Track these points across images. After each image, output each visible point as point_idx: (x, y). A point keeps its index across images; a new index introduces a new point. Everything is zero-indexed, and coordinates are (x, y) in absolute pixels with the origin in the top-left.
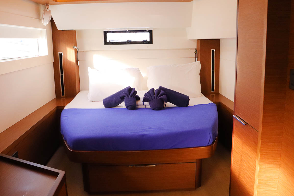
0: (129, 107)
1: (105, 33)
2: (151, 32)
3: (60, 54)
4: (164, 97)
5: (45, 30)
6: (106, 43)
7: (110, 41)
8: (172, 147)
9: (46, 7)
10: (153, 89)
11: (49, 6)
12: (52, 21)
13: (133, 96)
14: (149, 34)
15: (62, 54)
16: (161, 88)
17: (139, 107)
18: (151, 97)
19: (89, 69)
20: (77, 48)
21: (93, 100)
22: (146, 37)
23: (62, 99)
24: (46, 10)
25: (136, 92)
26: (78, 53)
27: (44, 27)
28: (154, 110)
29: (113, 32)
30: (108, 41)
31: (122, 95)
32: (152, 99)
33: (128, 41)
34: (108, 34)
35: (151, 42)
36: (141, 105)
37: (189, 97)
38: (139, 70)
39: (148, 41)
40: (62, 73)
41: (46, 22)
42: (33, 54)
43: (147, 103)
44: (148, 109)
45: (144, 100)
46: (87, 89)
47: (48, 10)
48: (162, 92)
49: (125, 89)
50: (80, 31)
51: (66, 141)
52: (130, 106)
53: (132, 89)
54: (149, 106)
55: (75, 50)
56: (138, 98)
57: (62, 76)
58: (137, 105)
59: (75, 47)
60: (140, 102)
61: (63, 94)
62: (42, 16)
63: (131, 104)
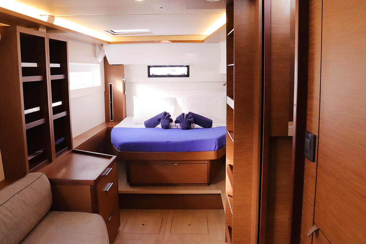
0: (163, 127)
1: (149, 67)
2: (188, 67)
3: (110, 85)
4: (192, 119)
5: (99, 65)
6: (149, 76)
7: (153, 74)
8: (188, 150)
9: (101, 47)
10: (184, 114)
11: (104, 46)
12: (105, 58)
13: (167, 119)
14: (186, 68)
15: (112, 85)
16: (190, 113)
17: (172, 127)
18: (181, 119)
19: (134, 97)
20: (124, 80)
21: (136, 123)
22: (184, 71)
23: (111, 123)
24: (101, 50)
25: (170, 116)
26: (126, 84)
27: (99, 63)
28: (183, 129)
29: (155, 66)
30: (151, 74)
31: (159, 117)
32: (182, 121)
33: (168, 74)
34: (151, 68)
35: (188, 76)
36: (173, 126)
37: (212, 121)
38: (175, 99)
39: (185, 74)
40: (111, 101)
41: (101, 59)
42: (89, 85)
43: (178, 125)
44: (179, 129)
45: (176, 122)
46: (132, 115)
47: (102, 50)
48: (190, 115)
49: (162, 113)
50: (127, 65)
51: (116, 147)
52: (165, 126)
53: (167, 113)
54: (180, 127)
55: (123, 81)
56: (171, 121)
57: (111, 103)
58: (170, 126)
59: (123, 79)
60: (173, 124)
61: (112, 119)
62: (98, 55)
63: (165, 125)
